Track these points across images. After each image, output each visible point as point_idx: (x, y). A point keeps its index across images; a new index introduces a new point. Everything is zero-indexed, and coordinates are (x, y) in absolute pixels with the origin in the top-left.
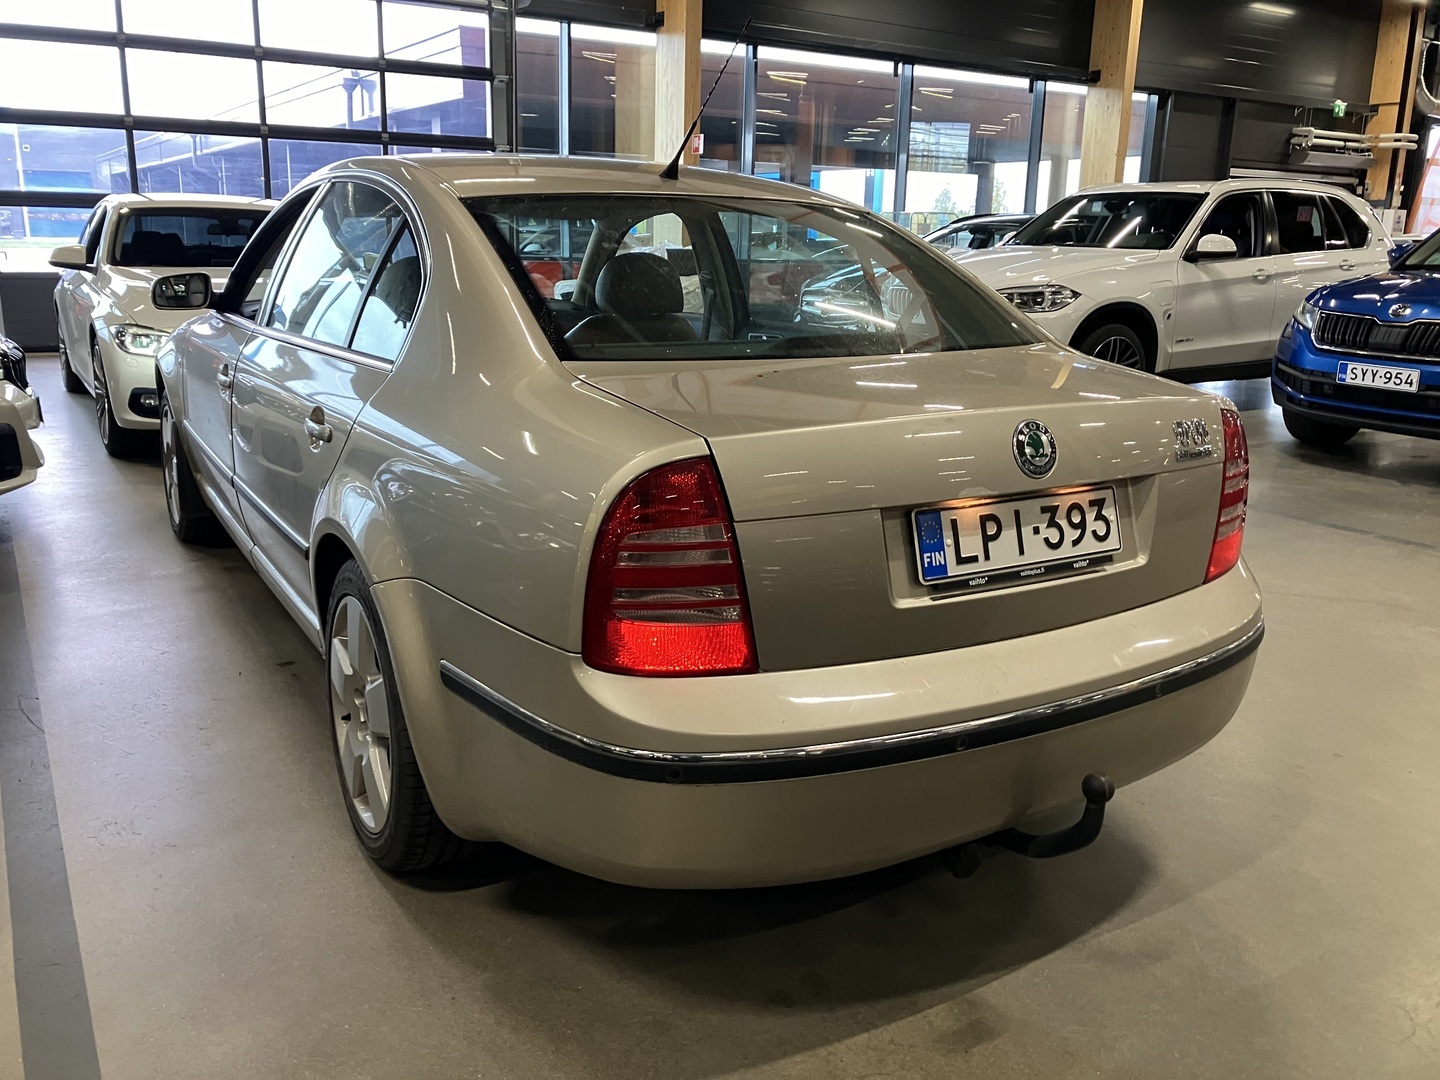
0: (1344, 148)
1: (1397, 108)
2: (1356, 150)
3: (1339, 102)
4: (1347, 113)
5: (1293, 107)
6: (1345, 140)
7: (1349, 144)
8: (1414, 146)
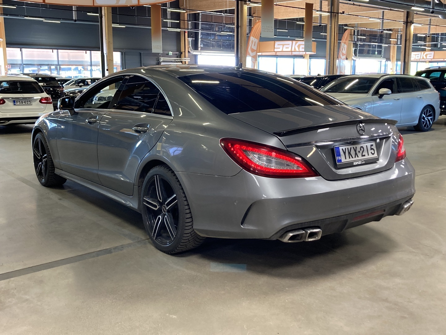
0: (175, 61)
1: (184, 52)
2: (178, 61)
3: (170, 52)
4: (172, 54)
5: (159, 53)
6: (175, 60)
7: (176, 60)
8: (189, 61)
